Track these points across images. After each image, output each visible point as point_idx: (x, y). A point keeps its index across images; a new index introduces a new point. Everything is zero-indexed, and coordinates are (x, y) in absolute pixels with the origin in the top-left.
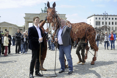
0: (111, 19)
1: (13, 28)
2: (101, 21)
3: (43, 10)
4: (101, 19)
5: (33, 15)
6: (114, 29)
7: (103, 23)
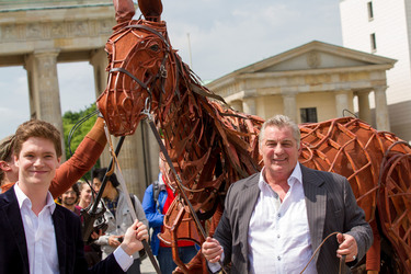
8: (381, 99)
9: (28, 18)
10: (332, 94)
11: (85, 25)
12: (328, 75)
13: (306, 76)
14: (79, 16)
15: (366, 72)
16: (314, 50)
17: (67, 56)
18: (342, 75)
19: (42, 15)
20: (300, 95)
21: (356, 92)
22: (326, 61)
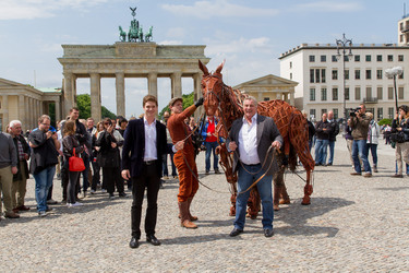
0: (363, 58)
1: (21, 99)
2: (329, 66)
3: (124, 31)
4: (329, 59)
5: (90, 50)
6: (374, 95)
7: (335, 72)
8: (292, 96)
9: (173, 61)
10: (275, 93)
12: (274, 87)
13: (267, 87)
14: (189, 61)
15: (287, 87)
16: (270, 78)
17: (185, 75)
18: (279, 87)
19: (177, 61)
20: (264, 93)
21: (283, 93)
22: (274, 82)
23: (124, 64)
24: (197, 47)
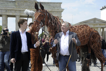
10: (97, 28)
11: (54, 12)
12: (97, 24)
13: (93, 24)
14: (54, 10)
15: (104, 24)
16: (95, 19)
18: (99, 24)
21: (102, 28)
22: (97, 22)
23: (20, 11)
24: (57, 3)
